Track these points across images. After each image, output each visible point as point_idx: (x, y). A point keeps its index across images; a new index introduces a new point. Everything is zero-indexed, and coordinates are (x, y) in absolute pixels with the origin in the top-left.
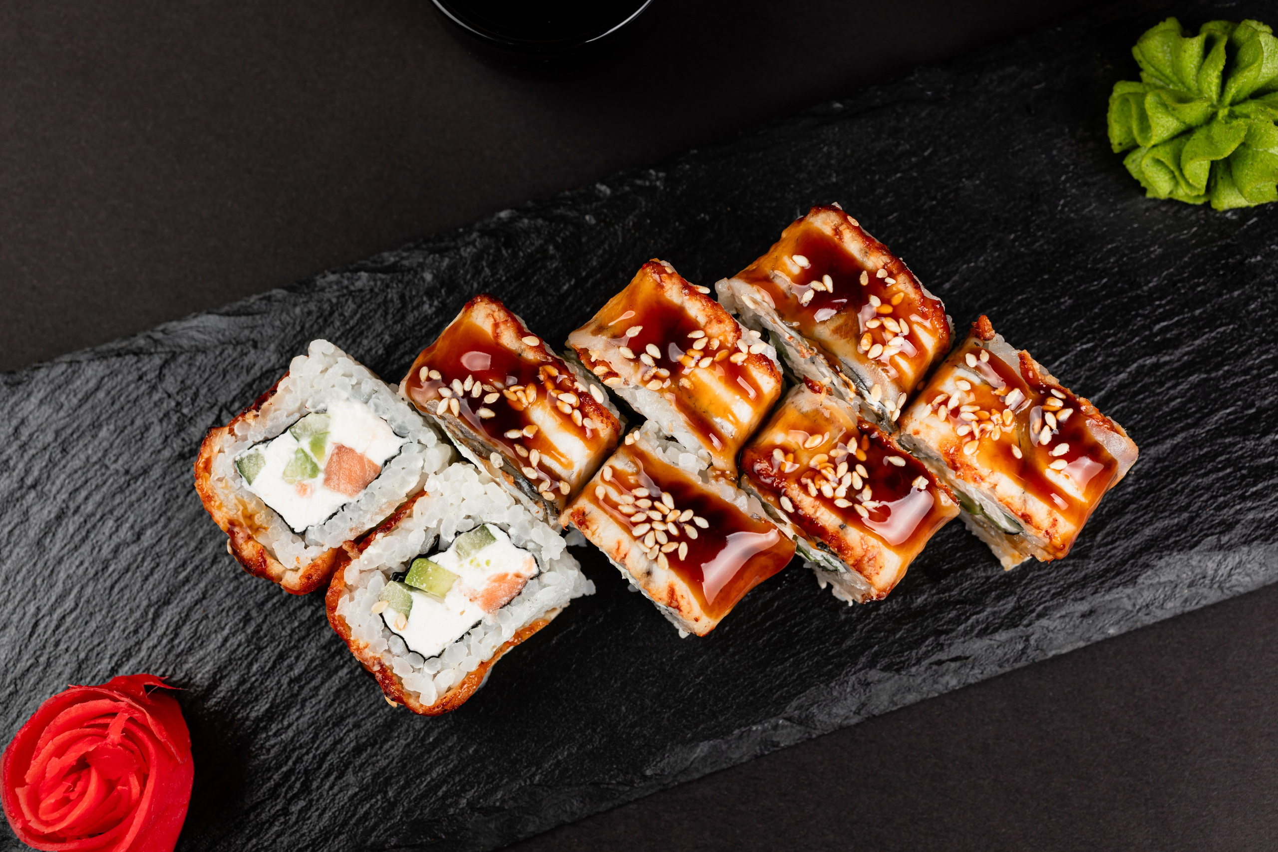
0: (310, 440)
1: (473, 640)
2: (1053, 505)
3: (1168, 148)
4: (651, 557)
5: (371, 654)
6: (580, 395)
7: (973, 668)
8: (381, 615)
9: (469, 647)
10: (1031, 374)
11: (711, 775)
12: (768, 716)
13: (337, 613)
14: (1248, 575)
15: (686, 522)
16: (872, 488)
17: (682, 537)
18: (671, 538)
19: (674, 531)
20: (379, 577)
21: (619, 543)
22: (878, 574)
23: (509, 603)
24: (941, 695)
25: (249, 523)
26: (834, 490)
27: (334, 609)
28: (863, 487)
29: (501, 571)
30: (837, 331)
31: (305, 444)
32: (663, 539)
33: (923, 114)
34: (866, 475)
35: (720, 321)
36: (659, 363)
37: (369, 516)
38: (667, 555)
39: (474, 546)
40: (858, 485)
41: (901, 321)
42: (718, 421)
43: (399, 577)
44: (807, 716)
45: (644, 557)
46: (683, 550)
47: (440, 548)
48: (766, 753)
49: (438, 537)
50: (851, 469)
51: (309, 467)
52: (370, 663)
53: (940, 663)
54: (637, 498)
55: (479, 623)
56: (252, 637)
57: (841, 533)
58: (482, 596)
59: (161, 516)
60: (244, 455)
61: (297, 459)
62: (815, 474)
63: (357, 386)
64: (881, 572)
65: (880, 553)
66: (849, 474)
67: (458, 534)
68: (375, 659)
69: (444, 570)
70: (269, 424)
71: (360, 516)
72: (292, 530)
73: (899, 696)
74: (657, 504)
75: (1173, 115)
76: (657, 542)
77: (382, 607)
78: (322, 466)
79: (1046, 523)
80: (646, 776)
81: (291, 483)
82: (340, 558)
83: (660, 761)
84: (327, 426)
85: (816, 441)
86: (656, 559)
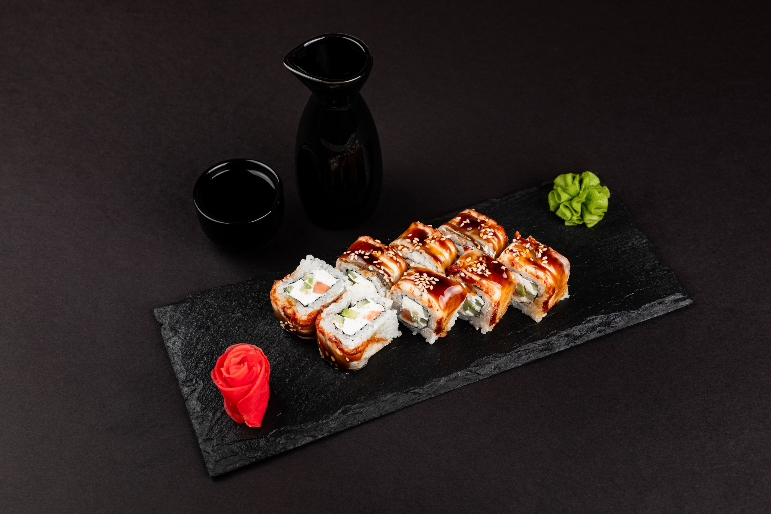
0: (308, 280)
1: (365, 329)
2: (545, 273)
3: (567, 202)
4: (422, 290)
5: (332, 335)
6: (395, 253)
7: (531, 354)
8: (334, 324)
9: (364, 331)
10: (533, 242)
11: (446, 393)
12: (463, 369)
13: (320, 325)
14: (616, 323)
15: (432, 280)
16: (488, 269)
17: (431, 284)
18: (427, 285)
19: (428, 283)
20: (333, 314)
21: (411, 288)
22: (493, 295)
23: (376, 318)
24: (523, 365)
25: (290, 304)
26: (477, 270)
27: (318, 324)
28: (486, 269)
29: (373, 310)
30: (472, 233)
31: (307, 281)
32: (425, 285)
33: (492, 209)
34: (486, 266)
35: (436, 232)
36: (419, 242)
37: (328, 298)
38: (426, 289)
39: (363, 304)
40: (484, 269)
41: (491, 229)
42: (439, 256)
43: (340, 314)
44: (477, 369)
45: (419, 291)
46: (432, 288)
47: (352, 306)
48: (465, 385)
49: (351, 304)
50: (481, 264)
51: (308, 287)
52: (332, 338)
53: (519, 351)
54: (415, 276)
55: (367, 325)
56: (286, 357)
57: (481, 281)
58: (367, 316)
59: (253, 325)
60: (287, 286)
61: (304, 285)
62: (470, 266)
63: (322, 266)
64: (495, 294)
65: (493, 288)
66: (481, 266)
67: (357, 302)
68: (333, 336)
69: (354, 311)
70: (294, 278)
71: (325, 299)
72: (303, 305)
73: (508, 364)
74: (422, 276)
75: (567, 193)
76: (423, 286)
77: (335, 321)
78: (312, 286)
79: (544, 278)
80: (424, 389)
81: (302, 291)
82: (320, 312)
83: (429, 384)
84: (313, 277)
85: (469, 259)
86: (423, 291)
